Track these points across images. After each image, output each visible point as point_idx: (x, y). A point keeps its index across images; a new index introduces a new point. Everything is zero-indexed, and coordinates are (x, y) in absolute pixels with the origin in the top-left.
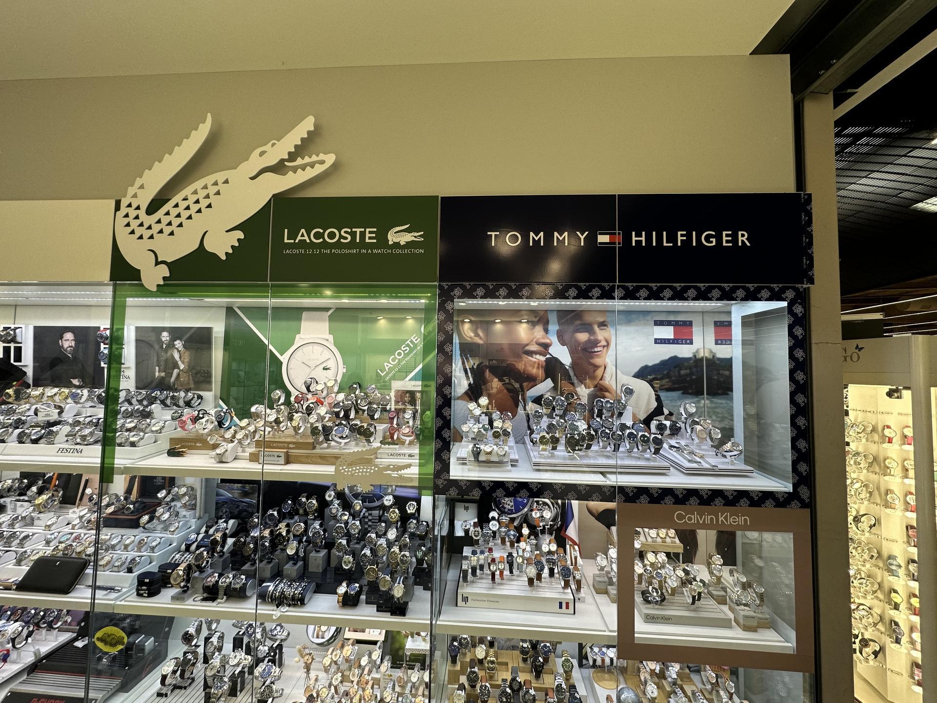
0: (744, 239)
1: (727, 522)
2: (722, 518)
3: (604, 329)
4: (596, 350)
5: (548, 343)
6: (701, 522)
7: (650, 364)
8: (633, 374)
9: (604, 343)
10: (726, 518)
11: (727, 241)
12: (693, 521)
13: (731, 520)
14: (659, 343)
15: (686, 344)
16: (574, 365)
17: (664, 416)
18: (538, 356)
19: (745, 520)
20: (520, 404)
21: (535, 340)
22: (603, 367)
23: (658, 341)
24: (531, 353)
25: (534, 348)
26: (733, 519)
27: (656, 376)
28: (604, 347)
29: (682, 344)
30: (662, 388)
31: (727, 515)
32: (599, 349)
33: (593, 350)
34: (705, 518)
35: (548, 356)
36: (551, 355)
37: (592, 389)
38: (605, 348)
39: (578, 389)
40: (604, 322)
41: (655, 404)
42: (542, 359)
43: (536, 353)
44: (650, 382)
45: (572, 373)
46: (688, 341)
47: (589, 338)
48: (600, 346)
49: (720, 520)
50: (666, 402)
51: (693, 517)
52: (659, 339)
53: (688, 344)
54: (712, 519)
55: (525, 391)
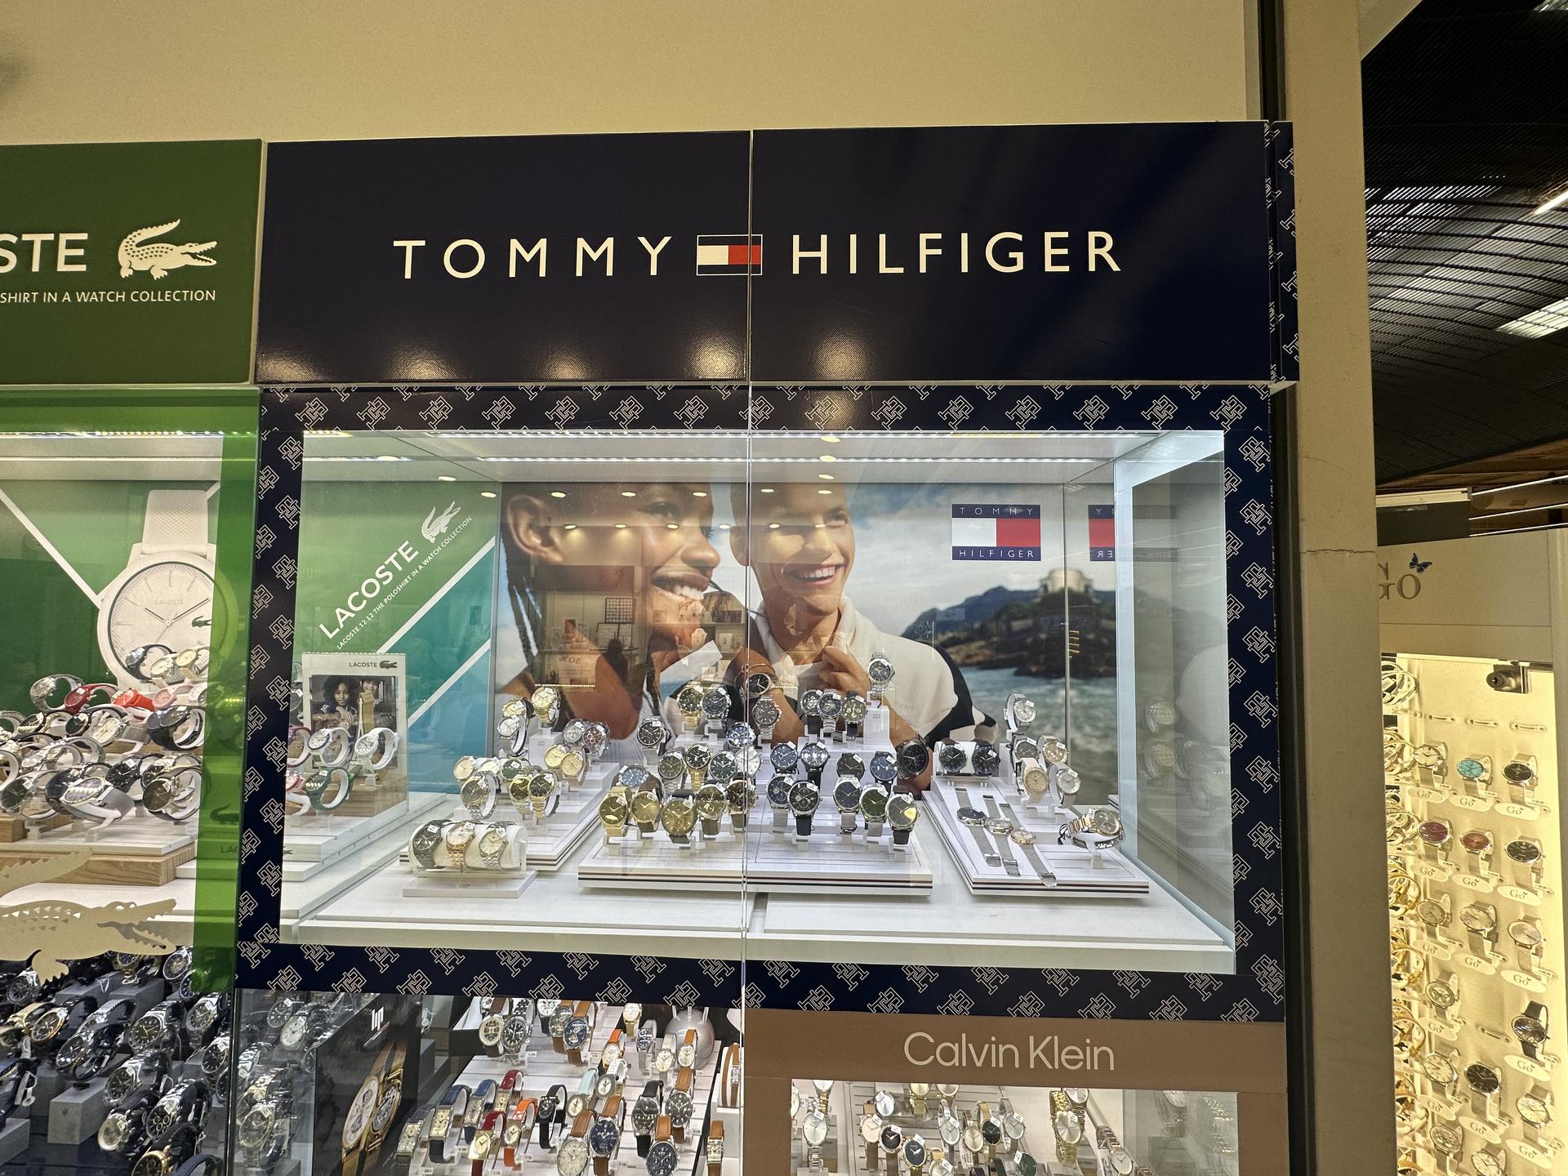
0: (1104, 252)
1: (1052, 1064)
2: (1038, 1051)
3: (839, 527)
4: (819, 574)
5: (711, 560)
6: (979, 1064)
7: (942, 606)
8: (903, 630)
9: (837, 559)
10: (1049, 1051)
11: (1056, 260)
12: (956, 1061)
13: (1064, 1057)
14: (963, 558)
15: (1025, 558)
16: (767, 612)
17: (974, 727)
18: (686, 591)
19: (1103, 1056)
20: (644, 700)
21: (680, 553)
22: (836, 614)
23: (960, 553)
24: (669, 584)
25: (676, 569)
26: (1069, 1053)
27: (956, 634)
28: (837, 567)
29: (1017, 559)
30: (969, 661)
31: (1052, 1042)
32: (826, 573)
33: (812, 576)
34: (990, 1049)
35: (710, 590)
36: (716, 587)
37: (810, 665)
38: (841, 570)
39: (777, 666)
40: (838, 509)
41: (952, 700)
42: (697, 595)
43: (682, 582)
44: (941, 649)
45: (763, 630)
46: (1030, 553)
47: (803, 547)
48: (828, 566)
49: (1032, 1056)
50: (979, 694)
51: (956, 1048)
52: (963, 549)
53: (1030, 559)
54: (1009, 1054)
55: (657, 670)
